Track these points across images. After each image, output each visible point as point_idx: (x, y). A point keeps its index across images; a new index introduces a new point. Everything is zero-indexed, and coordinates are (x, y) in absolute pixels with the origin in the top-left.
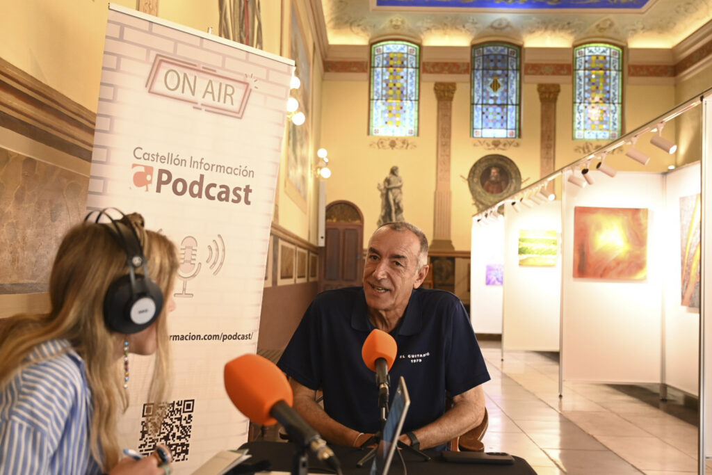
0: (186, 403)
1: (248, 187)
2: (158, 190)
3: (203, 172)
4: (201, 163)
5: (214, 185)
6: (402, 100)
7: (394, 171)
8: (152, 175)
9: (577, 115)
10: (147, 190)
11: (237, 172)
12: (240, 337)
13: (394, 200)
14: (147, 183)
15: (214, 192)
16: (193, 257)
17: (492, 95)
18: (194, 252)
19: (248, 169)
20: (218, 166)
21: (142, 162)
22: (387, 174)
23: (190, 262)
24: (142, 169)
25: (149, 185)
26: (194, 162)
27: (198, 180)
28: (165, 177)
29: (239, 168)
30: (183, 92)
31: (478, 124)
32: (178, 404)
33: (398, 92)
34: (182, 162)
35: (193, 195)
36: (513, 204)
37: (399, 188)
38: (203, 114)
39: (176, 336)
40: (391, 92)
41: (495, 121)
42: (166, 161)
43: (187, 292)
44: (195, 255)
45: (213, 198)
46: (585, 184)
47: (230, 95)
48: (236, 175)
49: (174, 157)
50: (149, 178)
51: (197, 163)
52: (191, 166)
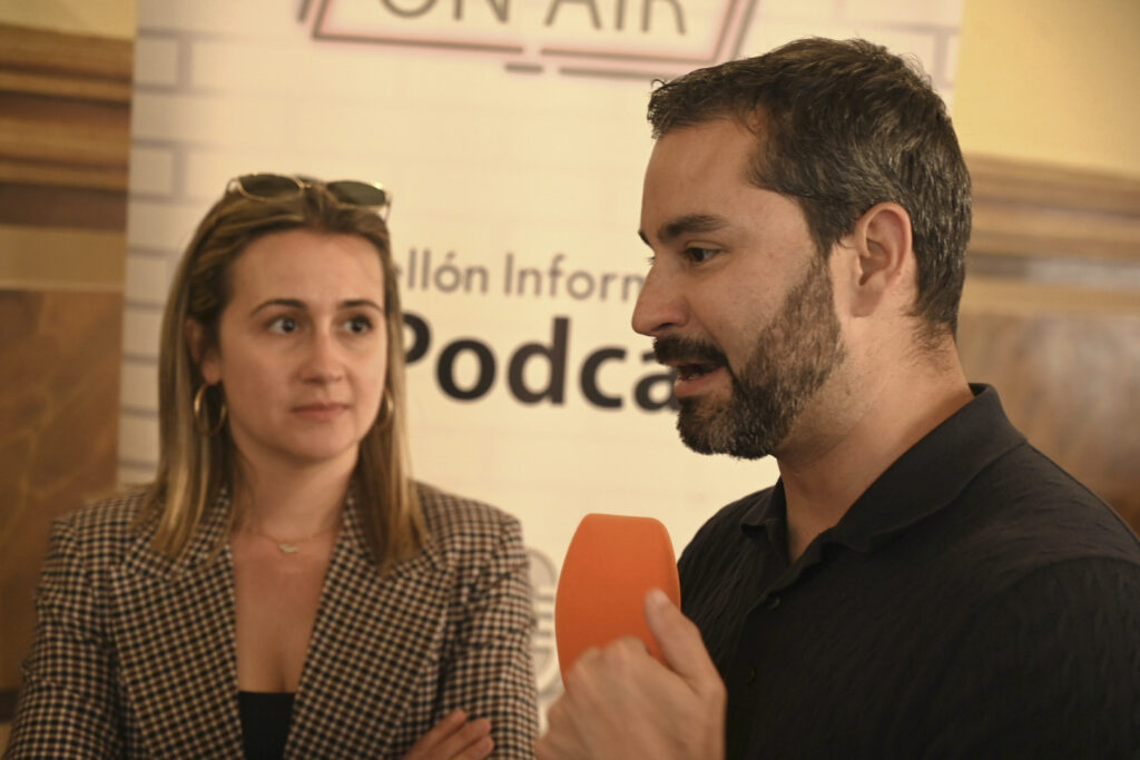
3: (563, 305)
4: (555, 273)
5: (617, 354)
15: (618, 378)
26: (523, 274)
27: (545, 337)
34: (467, 278)
35: (525, 396)
38: (552, 88)
45: (614, 403)
49: (436, 262)
51: (537, 274)
52: (508, 289)
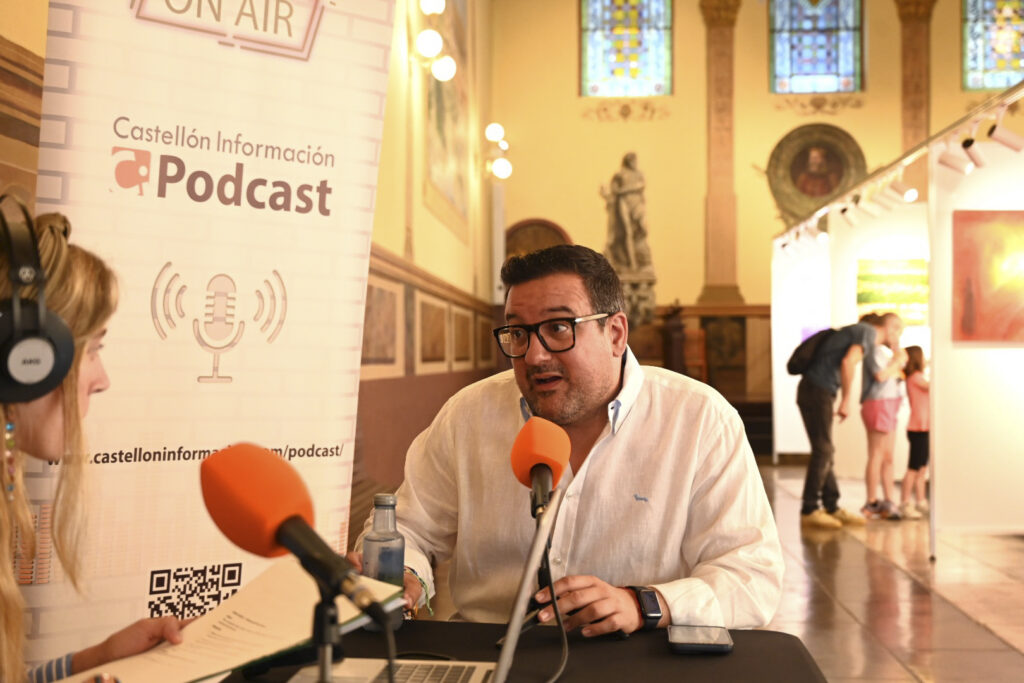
0: (228, 569)
1: (324, 183)
2: (162, 193)
3: (241, 158)
4: (237, 142)
5: (263, 182)
6: (640, 28)
7: (628, 162)
8: (148, 166)
9: (970, 44)
10: (141, 194)
11: (303, 157)
12: (320, 452)
13: (631, 215)
14: (141, 180)
15: (263, 194)
16: (230, 311)
17: (809, 11)
18: (230, 303)
19: (323, 152)
20: (267, 147)
21: (129, 143)
22: (616, 167)
23: (223, 319)
24: (130, 157)
25: (144, 185)
26: (225, 142)
27: (233, 173)
28: (172, 170)
29: (307, 150)
30: (199, 15)
31: (783, 66)
32: (212, 571)
33: (633, 14)
34: (201, 142)
35: (224, 200)
36: (844, 211)
37: (639, 192)
38: (237, 55)
39: (204, 452)
40: (619, 15)
41: (814, 61)
42: (173, 140)
43: (221, 374)
44: (233, 307)
45: (261, 206)
46: (969, 167)
47: (285, 19)
48: (302, 162)
49: (188, 133)
50: (143, 171)
51: (230, 141)
52: (218, 149)
